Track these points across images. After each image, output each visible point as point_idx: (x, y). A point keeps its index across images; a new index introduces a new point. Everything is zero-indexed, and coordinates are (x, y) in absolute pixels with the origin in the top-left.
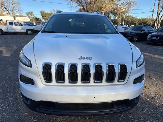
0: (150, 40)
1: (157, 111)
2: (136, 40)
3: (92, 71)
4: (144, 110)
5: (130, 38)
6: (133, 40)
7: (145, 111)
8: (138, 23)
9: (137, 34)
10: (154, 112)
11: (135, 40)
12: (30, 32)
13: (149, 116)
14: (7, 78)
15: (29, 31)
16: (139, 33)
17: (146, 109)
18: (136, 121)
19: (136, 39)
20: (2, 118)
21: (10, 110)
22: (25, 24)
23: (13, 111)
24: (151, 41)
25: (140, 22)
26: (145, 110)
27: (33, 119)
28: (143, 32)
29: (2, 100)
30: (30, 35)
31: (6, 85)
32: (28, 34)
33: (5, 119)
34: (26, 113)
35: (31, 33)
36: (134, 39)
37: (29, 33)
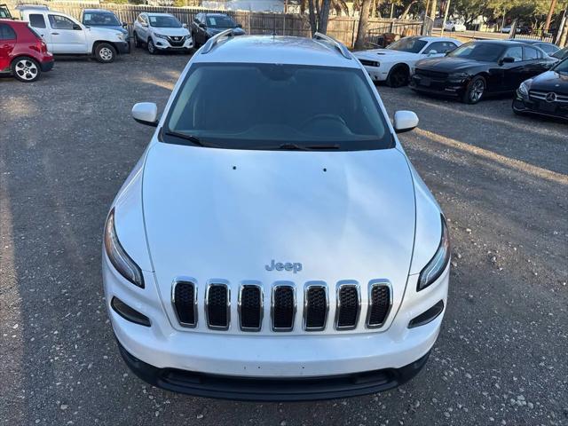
0: (527, 100)
1: (481, 380)
2: (480, 94)
3: (300, 301)
4: (446, 374)
5: (457, 88)
6: (469, 95)
7: (448, 376)
8: (502, 8)
9: (483, 74)
10: (473, 380)
11: (474, 97)
12: (105, 54)
13: (456, 393)
14: (56, 252)
15: (103, 50)
16: (490, 70)
17: (453, 370)
18: (418, 405)
19: (478, 93)
20: (64, 386)
21: (80, 363)
22: (88, 18)
23: (90, 366)
24: (528, 105)
25: (511, 6)
26: (449, 374)
27: (145, 391)
28: (506, 66)
29: (56, 332)
30: (106, 62)
31: (58, 280)
32: (102, 61)
33: (72, 390)
34: (126, 375)
35: (110, 55)
36: (470, 92)
37: (102, 55)
